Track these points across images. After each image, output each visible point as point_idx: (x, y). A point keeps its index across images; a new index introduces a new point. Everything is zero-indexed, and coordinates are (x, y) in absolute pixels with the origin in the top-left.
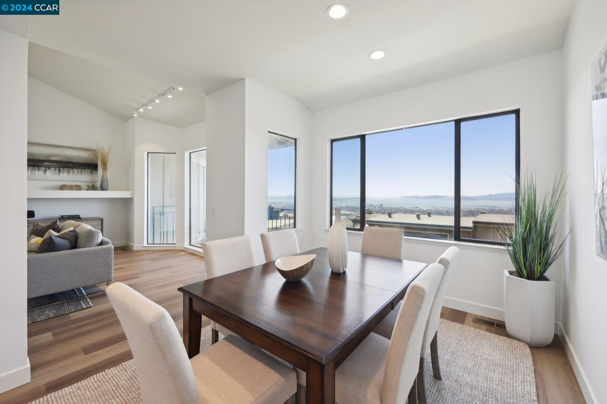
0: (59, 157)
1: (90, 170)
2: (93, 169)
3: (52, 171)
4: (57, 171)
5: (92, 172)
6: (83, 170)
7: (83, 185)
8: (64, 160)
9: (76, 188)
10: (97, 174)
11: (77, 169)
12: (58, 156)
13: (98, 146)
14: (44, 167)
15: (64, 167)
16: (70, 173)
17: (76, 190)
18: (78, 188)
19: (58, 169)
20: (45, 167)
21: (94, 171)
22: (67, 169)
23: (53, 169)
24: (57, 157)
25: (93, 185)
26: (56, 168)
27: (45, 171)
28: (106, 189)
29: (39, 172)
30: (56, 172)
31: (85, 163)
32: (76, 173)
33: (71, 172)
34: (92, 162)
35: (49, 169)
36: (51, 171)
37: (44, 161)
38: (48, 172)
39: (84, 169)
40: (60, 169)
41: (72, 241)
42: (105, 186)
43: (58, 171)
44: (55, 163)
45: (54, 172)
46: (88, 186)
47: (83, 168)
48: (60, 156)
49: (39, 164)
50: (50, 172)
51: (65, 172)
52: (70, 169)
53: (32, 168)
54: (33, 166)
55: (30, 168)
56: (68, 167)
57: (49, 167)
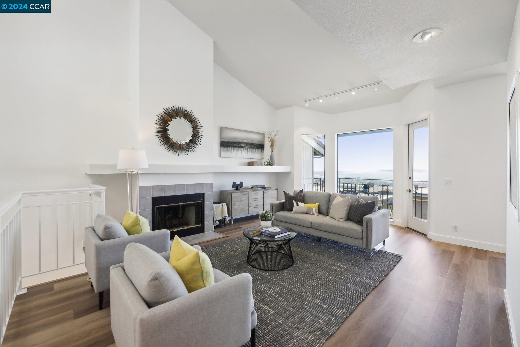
1: (261, 150)
3: (245, 151)
8: (250, 142)
10: (264, 152)
26: (246, 148)
28: (274, 165)
29: (239, 151)
31: (259, 144)
32: (255, 152)
34: (263, 143)
37: (241, 143)
38: (243, 151)
44: (246, 144)
47: (258, 148)
48: (248, 139)
49: (239, 145)
53: (236, 148)
54: (237, 147)
55: (236, 149)
56: (252, 148)
57: (243, 148)
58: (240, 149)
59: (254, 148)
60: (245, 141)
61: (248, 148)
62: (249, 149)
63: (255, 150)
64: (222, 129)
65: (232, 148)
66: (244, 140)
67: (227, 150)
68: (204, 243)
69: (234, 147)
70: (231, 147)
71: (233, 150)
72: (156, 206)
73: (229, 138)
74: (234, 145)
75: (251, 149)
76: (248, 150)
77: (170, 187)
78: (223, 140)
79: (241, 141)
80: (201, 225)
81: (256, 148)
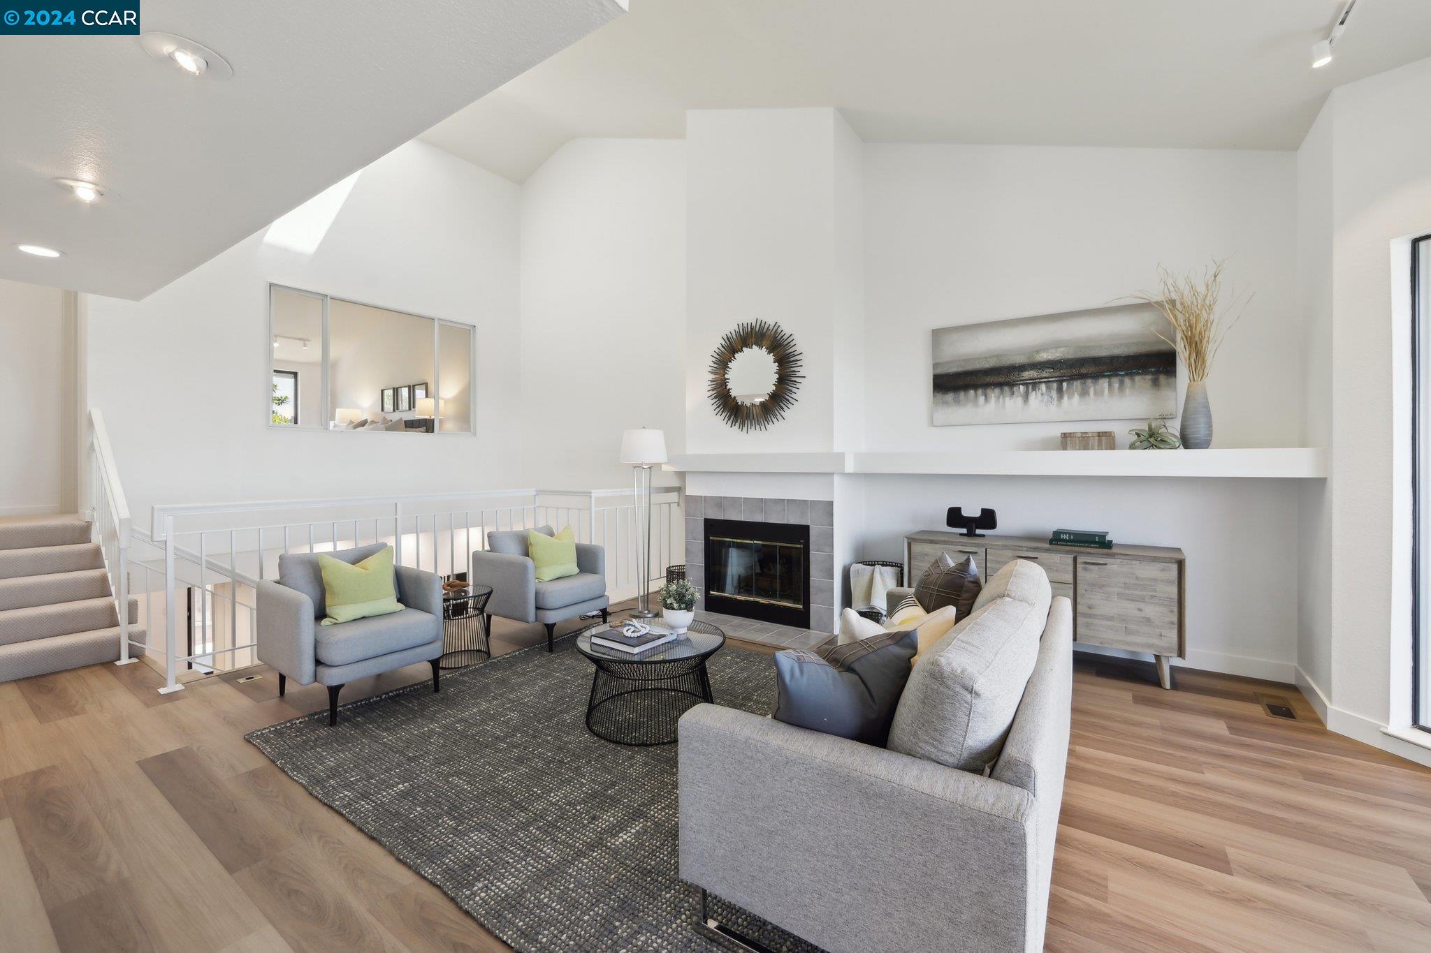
0: (1059, 350)
1: (1149, 377)
2: (1158, 372)
3: (1042, 394)
4: (1054, 394)
5: (1156, 383)
6: (1127, 381)
7: (1122, 431)
8: (1070, 357)
9: (1100, 442)
10: (1174, 387)
11: (1107, 380)
12: (1057, 345)
13: (1170, 282)
14: (1022, 384)
15: (1072, 378)
16: (1089, 395)
17: (1100, 448)
18: (1106, 441)
19: (1055, 385)
20: (1026, 385)
21: (1162, 378)
22: (1079, 382)
23: (1043, 387)
24: (1053, 351)
25: (1150, 428)
26: (1050, 384)
27: (1026, 397)
28: (1205, 444)
29: (1012, 401)
30: (1051, 397)
31: (1132, 354)
32: (1106, 391)
33: (1092, 391)
34: (1155, 348)
35: (1034, 389)
36: (1039, 394)
37: (1022, 368)
38: (1032, 396)
39: (1131, 375)
40: (1061, 384)
41: (875, 694)
42: (1199, 431)
43: (1055, 392)
44: (1049, 368)
45: (1046, 397)
46: (1138, 435)
47: (1126, 374)
48: (1061, 347)
49: (1012, 377)
50: (1036, 398)
51: (1073, 394)
52: (1089, 382)
53: (997, 391)
54: (1000, 385)
55: (994, 394)
56: (1082, 377)
57: (1034, 384)
58: (1015, 389)
59: (1096, 376)
60: (1044, 356)
61: (1060, 382)
62: (1065, 384)
63: (1104, 383)
64: (938, 335)
65: (980, 392)
66: (1038, 352)
67: (957, 402)
68: (732, 640)
69: (986, 386)
70: (975, 387)
71: (982, 399)
72: (711, 538)
73: (963, 360)
74: (989, 379)
75: (1077, 384)
76: (1060, 390)
77: (734, 501)
78: (940, 371)
79: (1020, 360)
80: (801, 607)
81: (1108, 376)
